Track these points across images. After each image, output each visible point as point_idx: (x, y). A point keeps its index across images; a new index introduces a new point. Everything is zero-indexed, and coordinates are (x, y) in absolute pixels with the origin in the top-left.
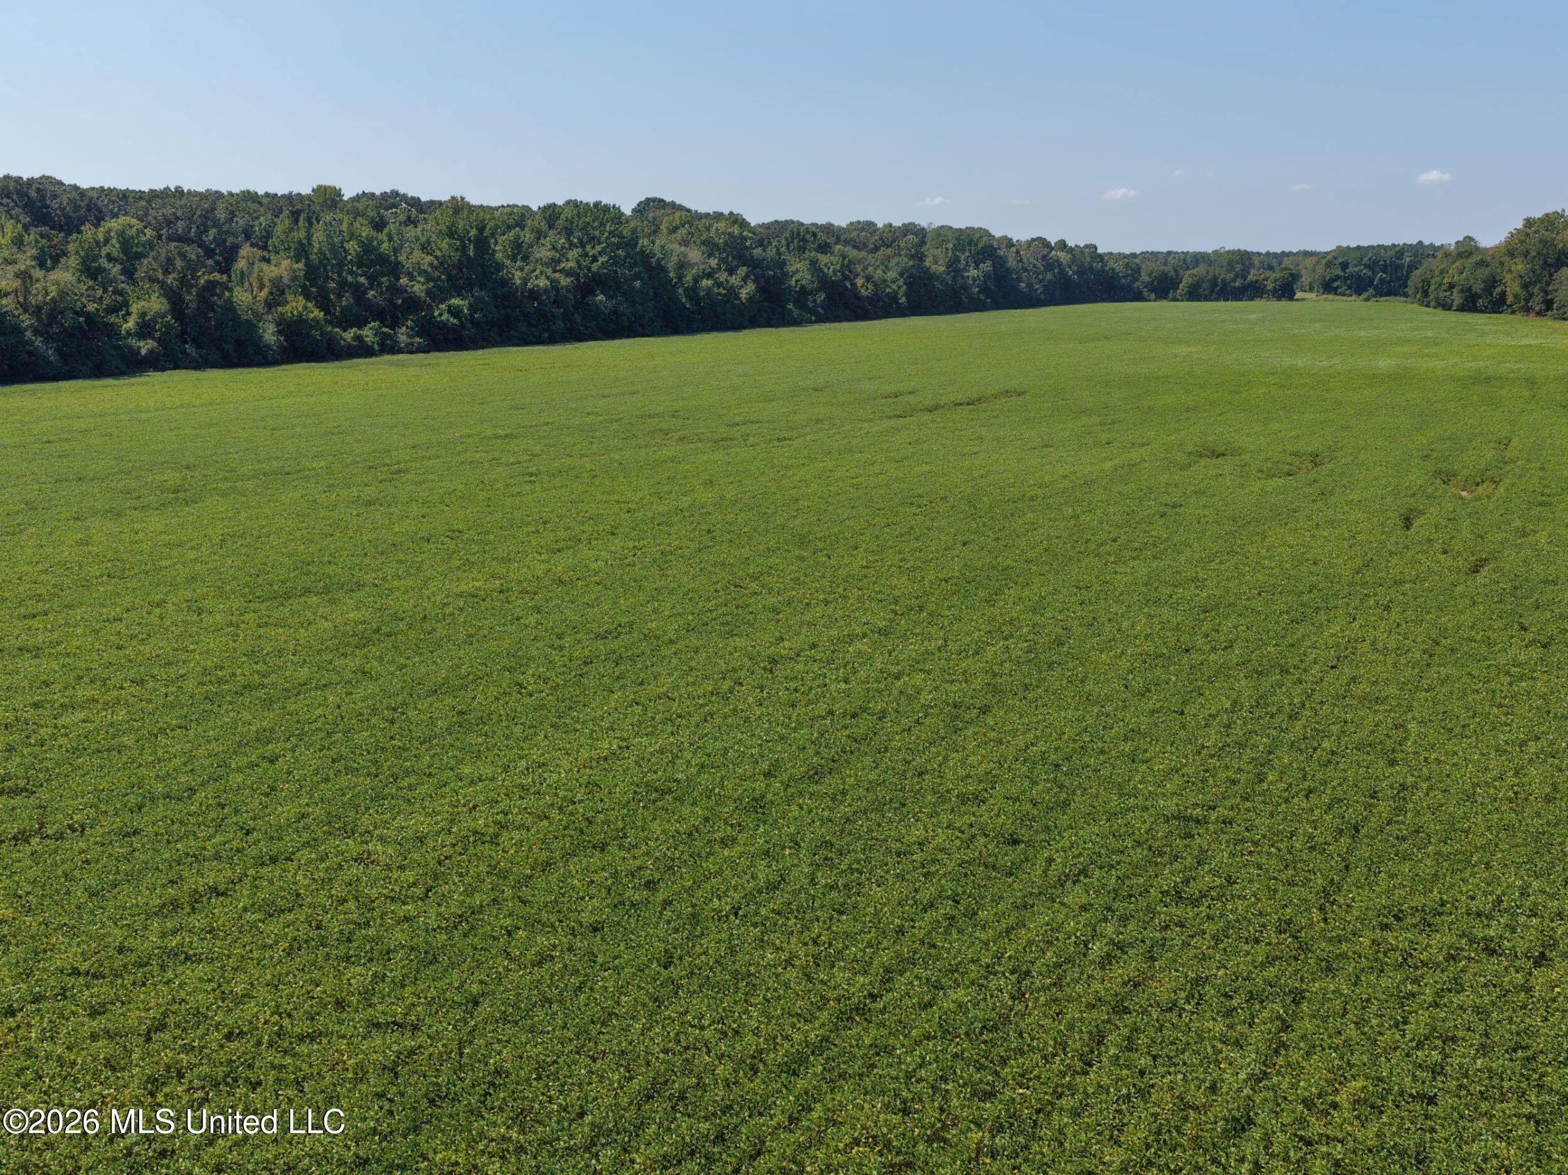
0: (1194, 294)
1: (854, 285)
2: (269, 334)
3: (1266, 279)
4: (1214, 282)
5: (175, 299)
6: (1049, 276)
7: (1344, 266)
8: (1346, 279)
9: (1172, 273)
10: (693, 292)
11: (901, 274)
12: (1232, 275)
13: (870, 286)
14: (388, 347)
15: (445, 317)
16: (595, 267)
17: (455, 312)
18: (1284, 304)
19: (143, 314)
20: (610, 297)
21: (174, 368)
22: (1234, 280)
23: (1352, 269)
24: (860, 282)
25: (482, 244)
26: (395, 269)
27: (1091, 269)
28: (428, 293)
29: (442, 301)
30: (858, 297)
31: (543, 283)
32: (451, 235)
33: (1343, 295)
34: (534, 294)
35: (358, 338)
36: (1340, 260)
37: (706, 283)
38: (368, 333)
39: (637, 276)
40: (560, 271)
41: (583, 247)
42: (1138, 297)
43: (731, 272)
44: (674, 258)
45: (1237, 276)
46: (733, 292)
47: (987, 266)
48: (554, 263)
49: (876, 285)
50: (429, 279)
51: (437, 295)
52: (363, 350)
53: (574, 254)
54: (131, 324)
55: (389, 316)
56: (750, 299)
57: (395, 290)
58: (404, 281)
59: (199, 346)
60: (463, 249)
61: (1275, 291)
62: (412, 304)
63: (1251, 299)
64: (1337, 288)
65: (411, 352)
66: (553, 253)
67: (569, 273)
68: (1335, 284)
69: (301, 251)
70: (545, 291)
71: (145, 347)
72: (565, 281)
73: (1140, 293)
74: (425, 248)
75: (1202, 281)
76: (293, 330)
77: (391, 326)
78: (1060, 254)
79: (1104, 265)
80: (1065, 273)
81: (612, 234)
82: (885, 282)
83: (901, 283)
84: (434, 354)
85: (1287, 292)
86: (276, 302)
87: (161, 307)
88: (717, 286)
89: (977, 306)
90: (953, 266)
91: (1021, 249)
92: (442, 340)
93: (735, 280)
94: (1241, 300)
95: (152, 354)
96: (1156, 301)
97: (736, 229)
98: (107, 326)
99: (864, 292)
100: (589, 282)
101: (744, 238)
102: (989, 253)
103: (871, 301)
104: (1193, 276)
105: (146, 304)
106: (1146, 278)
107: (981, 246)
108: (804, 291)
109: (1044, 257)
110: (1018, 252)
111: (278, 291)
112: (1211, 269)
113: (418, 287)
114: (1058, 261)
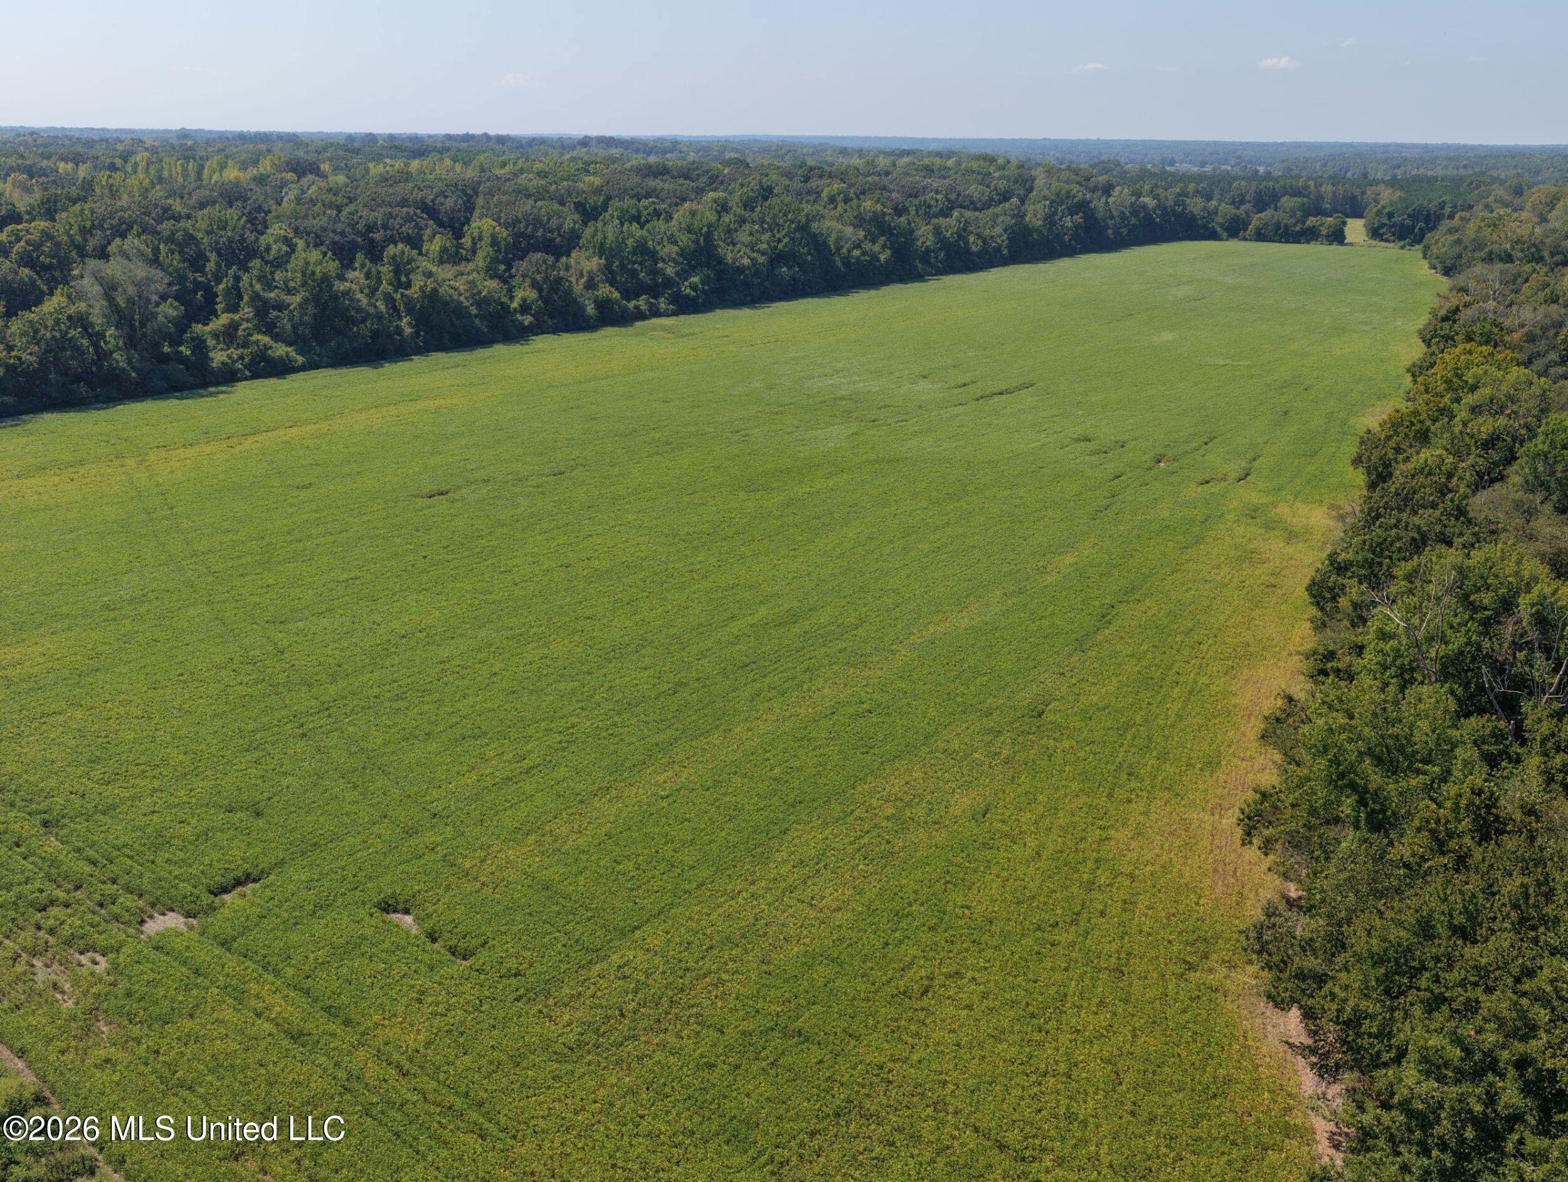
0: (1261, 236)
1: (967, 243)
2: (590, 309)
3: (1322, 225)
4: (1277, 226)
5: (535, 285)
6: (1134, 220)
7: (1390, 215)
8: (1391, 227)
9: (1244, 216)
10: (846, 261)
11: (1005, 230)
12: (1293, 220)
13: (980, 242)
14: (656, 313)
15: (688, 291)
16: (780, 246)
17: (694, 287)
18: (1335, 247)
19: (524, 300)
20: (790, 268)
21: (542, 333)
22: (1295, 225)
23: (1397, 219)
24: (972, 239)
25: (708, 236)
26: (654, 256)
27: (1173, 210)
28: (677, 274)
29: (686, 279)
30: (968, 251)
31: (746, 261)
32: (689, 232)
33: (1387, 241)
34: (740, 270)
35: (636, 307)
36: (1387, 210)
37: (856, 253)
38: (642, 302)
39: (809, 253)
40: (757, 251)
41: (772, 231)
42: (1213, 236)
43: (873, 241)
44: (834, 235)
45: (1298, 222)
46: (875, 257)
47: (1078, 218)
48: (752, 246)
49: (984, 241)
50: (677, 263)
51: (684, 275)
52: (641, 316)
53: (766, 237)
54: (515, 305)
55: (654, 291)
56: (887, 261)
57: (654, 272)
58: (660, 265)
59: (552, 318)
60: (697, 242)
61: (1328, 236)
62: (668, 282)
63: (1308, 242)
64: (1384, 234)
65: (668, 316)
66: (749, 239)
67: (763, 254)
68: (1382, 231)
69: (601, 250)
70: (749, 268)
71: (527, 320)
72: (761, 259)
73: (1215, 232)
74: (673, 240)
75: (1266, 224)
76: (603, 306)
77: (655, 298)
78: (1147, 200)
79: (1184, 209)
80: (1148, 217)
81: (792, 222)
82: (992, 237)
83: (1005, 237)
84: (682, 318)
85: (1337, 237)
86: (591, 285)
87: (533, 295)
88: (864, 253)
89: (1070, 251)
90: (1050, 219)
91: (1111, 200)
92: (686, 306)
93: (876, 248)
94: (1299, 242)
95: (531, 323)
96: (1227, 240)
97: (879, 207)
98: (505, 307)
99: (974, 249)
100: (777, 258)
101: (884, 214)
102: (1082, 206)
103: (979, 254)
104: (1260, 219)
105: (524, 293)
106: (1220, 220)
107: (1076, 200)
108: (928, 250)
109: (1132, 204)
110: (1107, 203)
111: (591, 279)
112: (1277, 214)
113: (670, 271)
114: (1144, 207)
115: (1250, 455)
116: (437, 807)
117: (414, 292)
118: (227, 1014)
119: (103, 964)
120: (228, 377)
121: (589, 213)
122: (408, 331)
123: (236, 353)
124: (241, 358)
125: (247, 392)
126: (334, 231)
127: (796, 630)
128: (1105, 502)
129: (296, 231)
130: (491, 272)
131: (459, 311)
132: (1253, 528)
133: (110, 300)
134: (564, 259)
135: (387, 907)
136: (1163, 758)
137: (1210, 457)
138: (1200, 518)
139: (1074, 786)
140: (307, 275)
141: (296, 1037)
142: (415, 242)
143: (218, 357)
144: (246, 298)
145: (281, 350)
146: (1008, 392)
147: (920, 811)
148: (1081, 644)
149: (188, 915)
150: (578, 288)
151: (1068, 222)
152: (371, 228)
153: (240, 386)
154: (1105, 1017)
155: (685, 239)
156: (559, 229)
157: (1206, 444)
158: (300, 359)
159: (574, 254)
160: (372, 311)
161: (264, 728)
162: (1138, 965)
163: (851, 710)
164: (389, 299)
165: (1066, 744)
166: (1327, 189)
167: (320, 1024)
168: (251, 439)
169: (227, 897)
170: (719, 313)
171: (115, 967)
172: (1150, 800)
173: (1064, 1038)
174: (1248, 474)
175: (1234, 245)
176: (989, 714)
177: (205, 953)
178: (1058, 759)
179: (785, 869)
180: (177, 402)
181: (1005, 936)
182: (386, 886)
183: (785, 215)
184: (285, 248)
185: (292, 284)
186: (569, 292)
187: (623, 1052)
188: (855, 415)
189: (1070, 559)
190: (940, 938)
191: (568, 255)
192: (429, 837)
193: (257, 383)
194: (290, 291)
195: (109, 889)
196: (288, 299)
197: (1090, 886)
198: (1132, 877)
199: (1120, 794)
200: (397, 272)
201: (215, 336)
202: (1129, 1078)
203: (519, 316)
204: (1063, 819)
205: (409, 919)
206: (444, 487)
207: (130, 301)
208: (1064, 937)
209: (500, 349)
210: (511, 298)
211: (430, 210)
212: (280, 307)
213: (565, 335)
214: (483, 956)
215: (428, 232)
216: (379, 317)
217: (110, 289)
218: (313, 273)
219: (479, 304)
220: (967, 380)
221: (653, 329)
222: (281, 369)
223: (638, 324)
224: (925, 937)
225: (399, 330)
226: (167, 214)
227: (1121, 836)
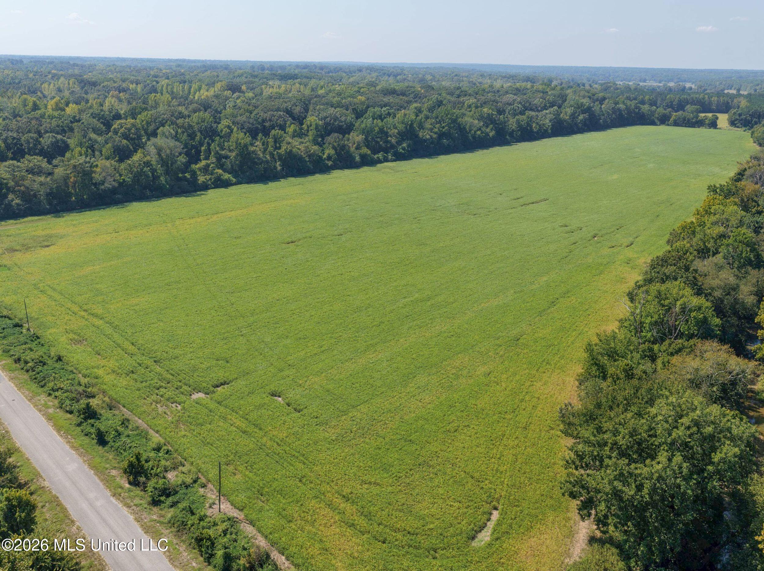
0: (676, 124)
1: (531, 127)
2: (358, 159)
3: (706, 118)
4: (684, 119)
5: (334, 148)
6: (614, 116)
7: (740, 115)
8: (740, 120)
9: (668, 114)
10: (474, 137)
11: (550, 121)
12: (692, 116)
13: (538, 127)
14: (386, 160)
15: (401, 150)
16: (444, 130)
17: (404, 149)
18: (712, 130)
19: (329, 154)
20: (448, 140)
21: (336, 169)
22: (693, 119)
23: (743, 117)
24: (534, 125)
25: (411, 125)
26: (386, 134)
27: (634, 111)
28: (396, 142)
29: (400, 145)
30: (531, 131)
31: (428, 137)
32: (403, 123)
33: (738, 127)
34: (425, 141)
35: (378, 157)
37: (479, 133)
38: (380, 155)
39: (457, 133)
40: (433, 132)
41: (440, 123)
42: (653, 123)
43: (487, 127)
44: (468, 124)
45: (694, 117)
46: (487, 134)
47: (586, 115)
48: (431, 130)
49: (540, 125)
50: (397, 137)
51: (399, 143)
52: (380, 161)
53: (438, 126)
54: (325, 156)
55: (386, 151)
56: (493, 136)
57: (387, 142)
58: (389, 138)
59: (341, 162)
60: (406, 128)
61: (709, 125)
62: (392, 147)
63: (699, 127)
64: (737, 124)
65: (392, 161)
66: (430, 126)
67: (436, 133)
68: (736, 122)
69: (363, 132)
70: (429, 139)
71: (330, 163)
72: (435, 136)
73: (654, 121)
74: (395, 127)
75: (679, 118)
76: (363, 157)
77: (386, 154)
78: (622, 106)
79: (639, 110)
80: (621, 115)
81: (450, 119)
82: (544, 124)
83: (550, 124)
84: (398, 162)
85: (713, 124)
86: (358, 148)
87: (332, 152)
88: (482, 133)
89: (581, 131)
90: (573, 116)
91: (603, 106)
92: (400, 157)
93: (488, 130)
94: (694, 127)
95: (331, 165)
96: (660, 125)
97: (490, 111)
98: (320, 157)
99: (535, 130)
100: (441, 135)
101: (493, 114)
102: (588, 110)
103: (537, 133)
104: (676, 116)
105: (329, 151)
106: (657, 115)
107: (586, 107)
108: (513, 130)
109: (613, 108)
110: (601, 108)
111: (358, 145)
112: (684, 113)
113: (393, 141)
114: (619, 109)
115: (635, 236)
116: (290, 362)
117: (282, 151)
118: (221, 424)
119: (180, 407)
120: (205, 187)
121: (359, 114)
122: (279, 168)
123: (208, 177)
124: (210, 179)
125: (212, 193)
126: (249, 123)
127: (429, 303)
128: (567, 254)
129: (233, 123)
130: (315, 142)
131: (301, 159)
132: (627, 268)
133: (159, 154)
134: (347, 135)
135: (273, 395)
136: (562, 357)
137: (617, 236)
138: (605, 263)
139: (525, 366)
140: (238, 144)
141: (244, 432)
142: (283, 128)
143: (201, 179)
144: (213, 153)
145: (226, 176)
146: (537, 202)
147: (465, 372)
148: (540, 314)
149: (206, 394)
150: (352, 149)
151: (581, 117)
152: (264, 121)
153: (210, 191)
154: (516, 442)
155: (401, 127)
156: (345, 121)
157: (618, 229)
158: (234, 180)
159: (352, 134)
160: (264, 159)
161: (228, 332)
162: (532, 427)
163: (446, 335)
164: (271, 154)
165: (525, 351)
166: (715, 99)
167: (251, 429)
168: (216, 216)
169: (219, 389)
170: (415, 160)
171: (184, 408)
172: (553, 371)
173: (501, 448)
174: (632, 244)
175: (662, 128)
176: (498, 339)
177: (213, 405)
178: (521, 356)
179: (412, 390)
180: (185, 198)
181: (487, 415)
182: (272, 387)
183: (447, 116)
184: (228, 131)
185: (231, 148)
186: (348, 152)
187: (351, 443)
188: (467, 212)
189: (545, 279)
190: (464, 414)
191: (349, 134)
192: (286, 373)
193: (217, 190)
194: (230, 151)
195: (179, 384)
196: (229, 154)
197: (522, 400)
198: (538, 398)
199: (541, 370)
200: (275, 142)
201: (200, 169)
202: (520, 460)
203: (327, 162)
204: (518, 377)
205: (280, 399)
206: (294, 239)
207: (167, 155)
208: (508, 416)
209: (318, 176)
210: (324, 154)
211: (289, 112)
212: (227, 157)
213: (346, 170)
214: (305, 411)
215: (288, 123)
216: (267, 162)
217: (159, 151)
218: (240, 143)
219: (309, 156)
220: (519, 196)
221: (384, 168)
222: (226, 184)
223: (379, 165)
224: (459, 414)
225: (275, 168)
226: (181, 116)
227: (539, 384)
